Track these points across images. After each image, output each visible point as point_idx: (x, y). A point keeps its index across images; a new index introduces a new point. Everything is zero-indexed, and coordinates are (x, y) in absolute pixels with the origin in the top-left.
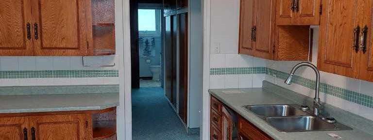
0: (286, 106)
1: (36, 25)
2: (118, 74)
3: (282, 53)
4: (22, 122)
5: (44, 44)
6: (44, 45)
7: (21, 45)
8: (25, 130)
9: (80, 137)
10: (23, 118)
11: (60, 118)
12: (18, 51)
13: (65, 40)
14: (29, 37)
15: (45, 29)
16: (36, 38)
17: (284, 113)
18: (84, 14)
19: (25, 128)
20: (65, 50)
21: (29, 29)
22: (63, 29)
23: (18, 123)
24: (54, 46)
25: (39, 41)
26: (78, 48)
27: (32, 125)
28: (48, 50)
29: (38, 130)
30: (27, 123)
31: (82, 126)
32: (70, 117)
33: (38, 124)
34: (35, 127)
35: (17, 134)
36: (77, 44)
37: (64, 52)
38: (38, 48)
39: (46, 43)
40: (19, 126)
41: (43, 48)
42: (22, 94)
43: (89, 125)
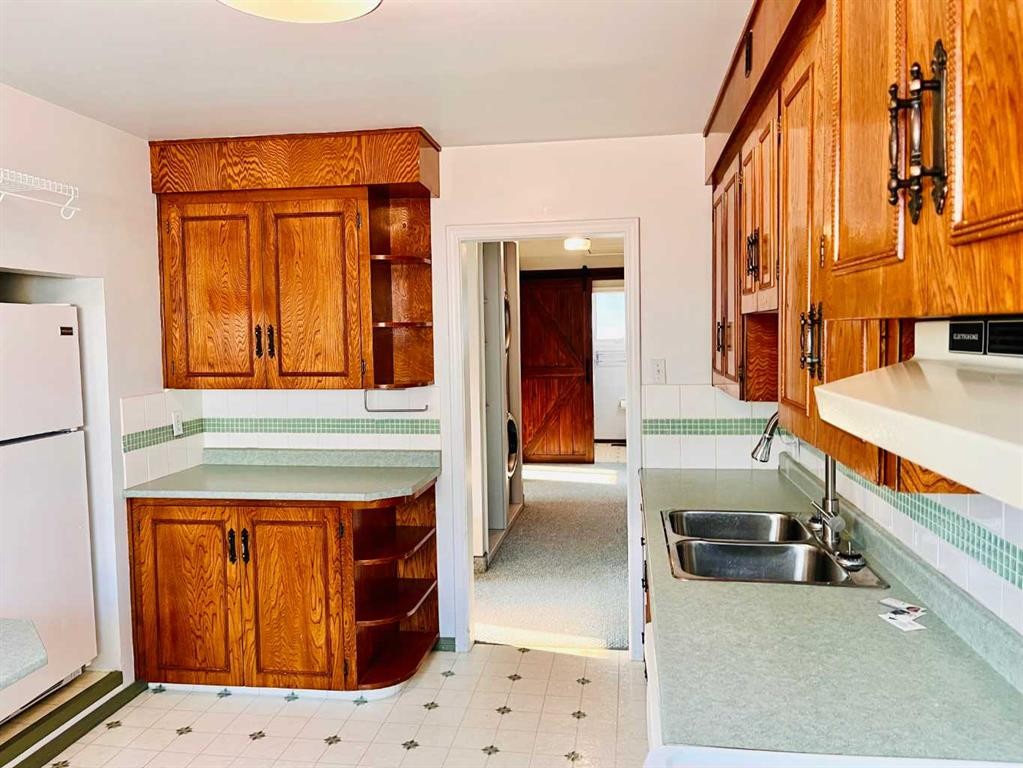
0: (779, 516)
1: (271, 330)
2: (438, 427)
3: (758, 383)
4: (225, 517)
5: (284, 365)
6: (285, 369)
7: (245, 369)
8: (232, 533)
9: (330, 556)
10: (228, 509)
11: (293, 515)
12: (240, 380)
13: (321, 357)
14: (259, 353)
15: (287, 337)
16: (272, 354)
17: (774, 535)
18: (355, 306)
19: (232, 530)
20: (320, 378)
21: (259, 337)
22: (318, 336)
23: (219, 518)
24: (301, 371)
25: (276, 361)
26: (344, 374)
27: (244, 525)
28: (291, 378)
29: (254, 535)
30: (234, 519)
31: (332, 533)
32: (310, 513)
33: (254, 524)
34: (248, 530)
35: (217, 540)
36: (342, 364)
37: (319, 381)
38: (274, 373)
39: (288, 365)
40: (220, 524)
41: (282, 374)
42: (262, 463)
43: (346, 532)
